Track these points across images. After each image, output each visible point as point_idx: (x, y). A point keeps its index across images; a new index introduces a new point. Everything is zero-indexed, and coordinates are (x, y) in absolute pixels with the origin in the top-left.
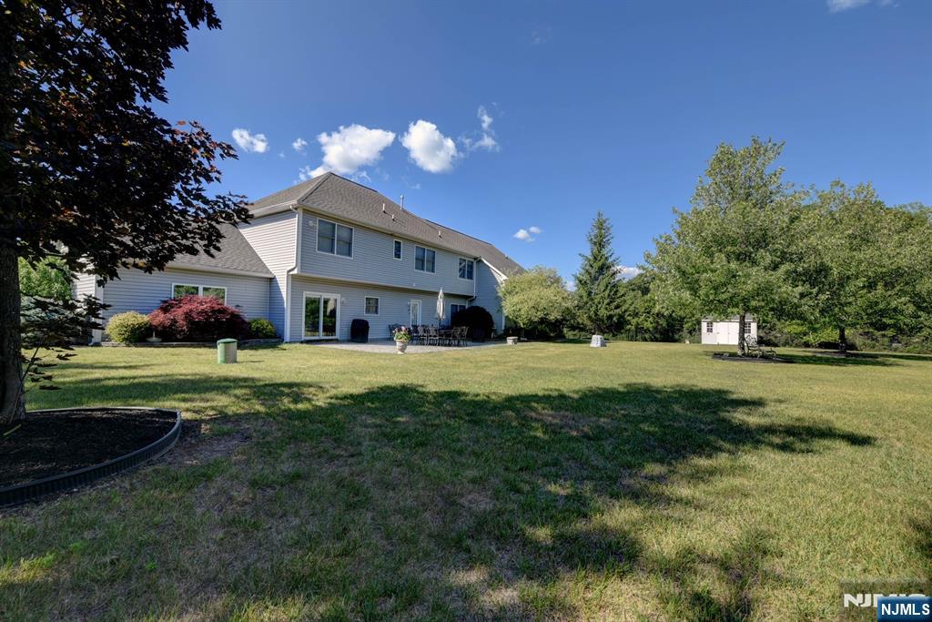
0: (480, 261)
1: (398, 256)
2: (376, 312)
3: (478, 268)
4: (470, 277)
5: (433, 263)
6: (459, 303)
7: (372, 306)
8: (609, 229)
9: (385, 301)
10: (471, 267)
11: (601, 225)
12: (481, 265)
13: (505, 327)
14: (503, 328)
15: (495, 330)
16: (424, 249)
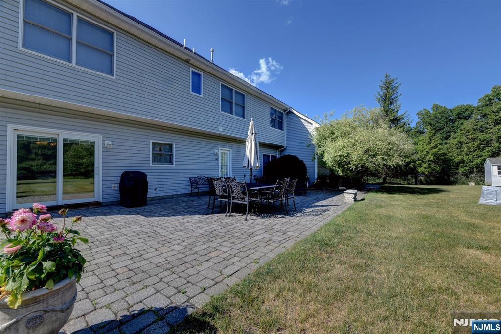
0: (290, 113)
1: (197, 88)
2: (171, 161)
3: (287, 119)
4: (281, 128)
5: (243, 108)
6: (270, 153)
7: (164, 154)
8: (397, 87)
9: (182, 149)
10: (281, 118)
11: (388, 85)
12: (291, 116)
13: (318, 175)
14: (316, 176)
15: (308, 179)
16: (232, 90)
